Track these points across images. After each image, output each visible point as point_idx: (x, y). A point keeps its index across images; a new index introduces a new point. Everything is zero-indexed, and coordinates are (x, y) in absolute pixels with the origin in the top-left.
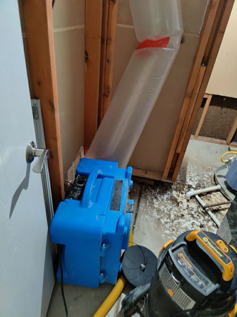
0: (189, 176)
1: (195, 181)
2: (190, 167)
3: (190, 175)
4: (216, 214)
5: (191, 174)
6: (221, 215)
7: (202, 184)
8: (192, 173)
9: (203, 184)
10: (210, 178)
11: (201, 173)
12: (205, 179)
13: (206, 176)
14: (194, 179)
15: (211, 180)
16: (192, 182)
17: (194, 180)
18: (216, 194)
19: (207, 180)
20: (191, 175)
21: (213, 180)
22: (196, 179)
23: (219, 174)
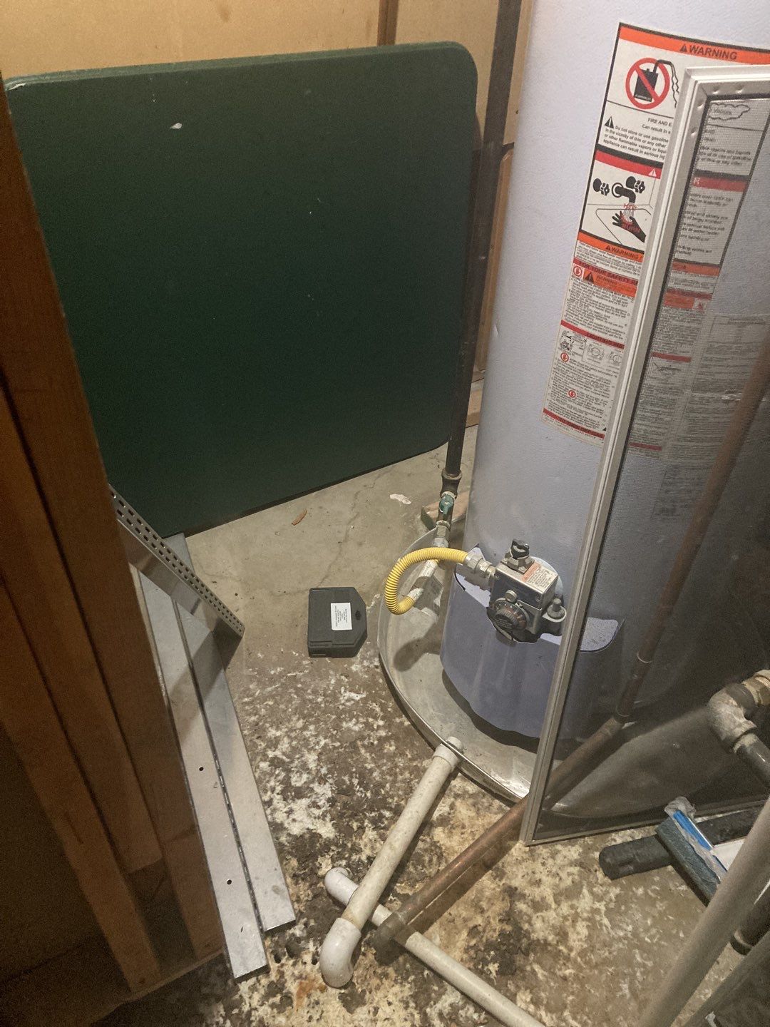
0: (264, 765)
1: (315, 786)
2: (247, 692)
3: (271, 754)
4: (523, 970)
5: (274, 743)
6: (548, 961)
7: (356, 781)
8: (272, 733)
9: (364, 776)
10: (372, 697)
11: (315, 692)
12: (354, 726)
13: (349, 696)
14: (304, 767)
15: (383, 708)
16: (304, 802)
17: (305, 777)
18: (452, 806)
19: (368, 725)
20: (278, 753)
21: (391, 703)
22: (311, 759)
23: (402, 642)
